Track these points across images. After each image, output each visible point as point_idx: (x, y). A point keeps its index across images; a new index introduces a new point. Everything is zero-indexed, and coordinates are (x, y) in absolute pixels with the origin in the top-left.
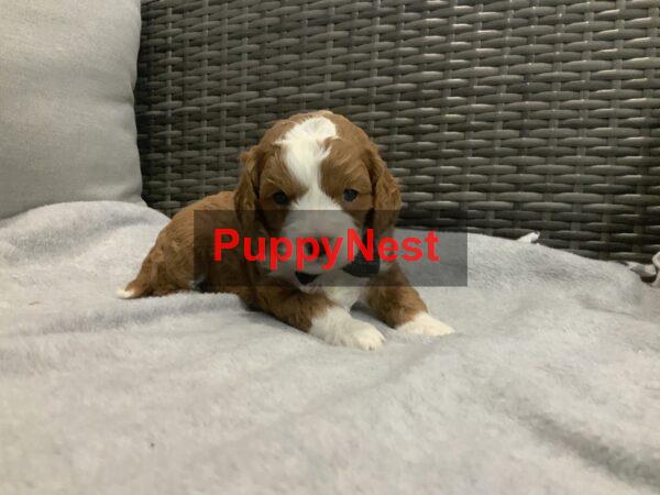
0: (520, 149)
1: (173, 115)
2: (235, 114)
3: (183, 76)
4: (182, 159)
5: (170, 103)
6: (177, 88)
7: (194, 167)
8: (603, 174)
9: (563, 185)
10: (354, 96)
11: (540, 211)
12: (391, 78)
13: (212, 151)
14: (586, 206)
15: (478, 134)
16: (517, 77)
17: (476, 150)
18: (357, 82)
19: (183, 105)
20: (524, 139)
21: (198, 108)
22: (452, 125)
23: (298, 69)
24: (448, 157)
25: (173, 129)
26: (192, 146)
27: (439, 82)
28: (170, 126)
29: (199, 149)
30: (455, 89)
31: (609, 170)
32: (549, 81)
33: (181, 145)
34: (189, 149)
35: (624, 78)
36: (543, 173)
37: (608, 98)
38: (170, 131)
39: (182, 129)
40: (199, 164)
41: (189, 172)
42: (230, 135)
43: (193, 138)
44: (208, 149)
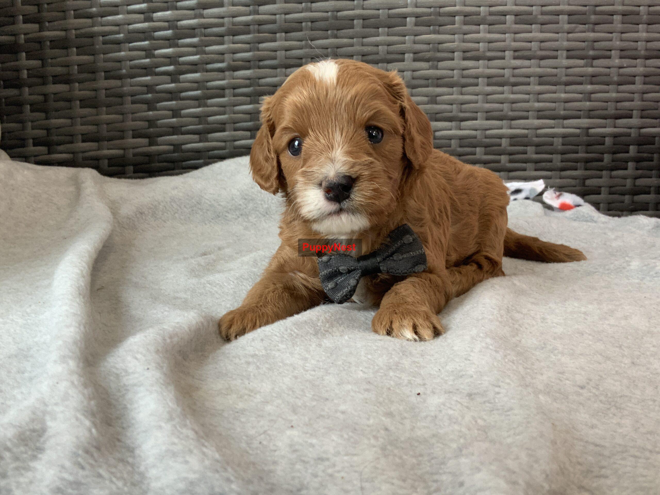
1: (27, 41)
4: (45, 95)
5: (21, 26)
7: (62, 104)
13: (86, 84)
19: (41, 30)
21: (63, 33)
25: (28, 59)
26: (57, 79)
28: (24, 54)
29: (67, 82)
33: (43, 78)
34: (54, 83)
38: (24, 62)
39: (42, 60)
40: (69, 100)
41: (57, 110)
42: (110, 65)
43: (59, 70)
44: (80, 82)
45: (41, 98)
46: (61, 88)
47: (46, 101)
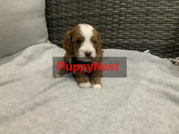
0: (145, 29)
1: (55, 17)
2: (72, 18)
3: (57, 7)
5: (54, 14)
6: (56, 10)
7: (61, 31)
8: (165, 35)
9: (155, 38)
10: (103, 14)
11: (149, 44)
12: (113, 9)
14: (160, 43)
15: (135, 25)
16: (145, 10)
17: (134, 29)
18: (104, 10)
19: (58, 15)
20: (146, 26)
21: (62, 16)
22: (128, 22)
23: (89, 6)
24: (127, 30)
25: (55, 21)
26: (60, 26)
27: (126, 11)
28: (54, 20)
30: (129, 13)
31: (166, 34)
32: (153, 12)
33: (58, 26)
35: (172, 11)
36: (151, 35)
37: (167, 16)
38: (54, 22)
39: (58, 22)
40: (63, 31)
41: (60, 33)
42: (71, 23)
43: (61, 24)
44: (65, 27)
45: (57, 30)
46: (61, 28)
47: (58, 31)
